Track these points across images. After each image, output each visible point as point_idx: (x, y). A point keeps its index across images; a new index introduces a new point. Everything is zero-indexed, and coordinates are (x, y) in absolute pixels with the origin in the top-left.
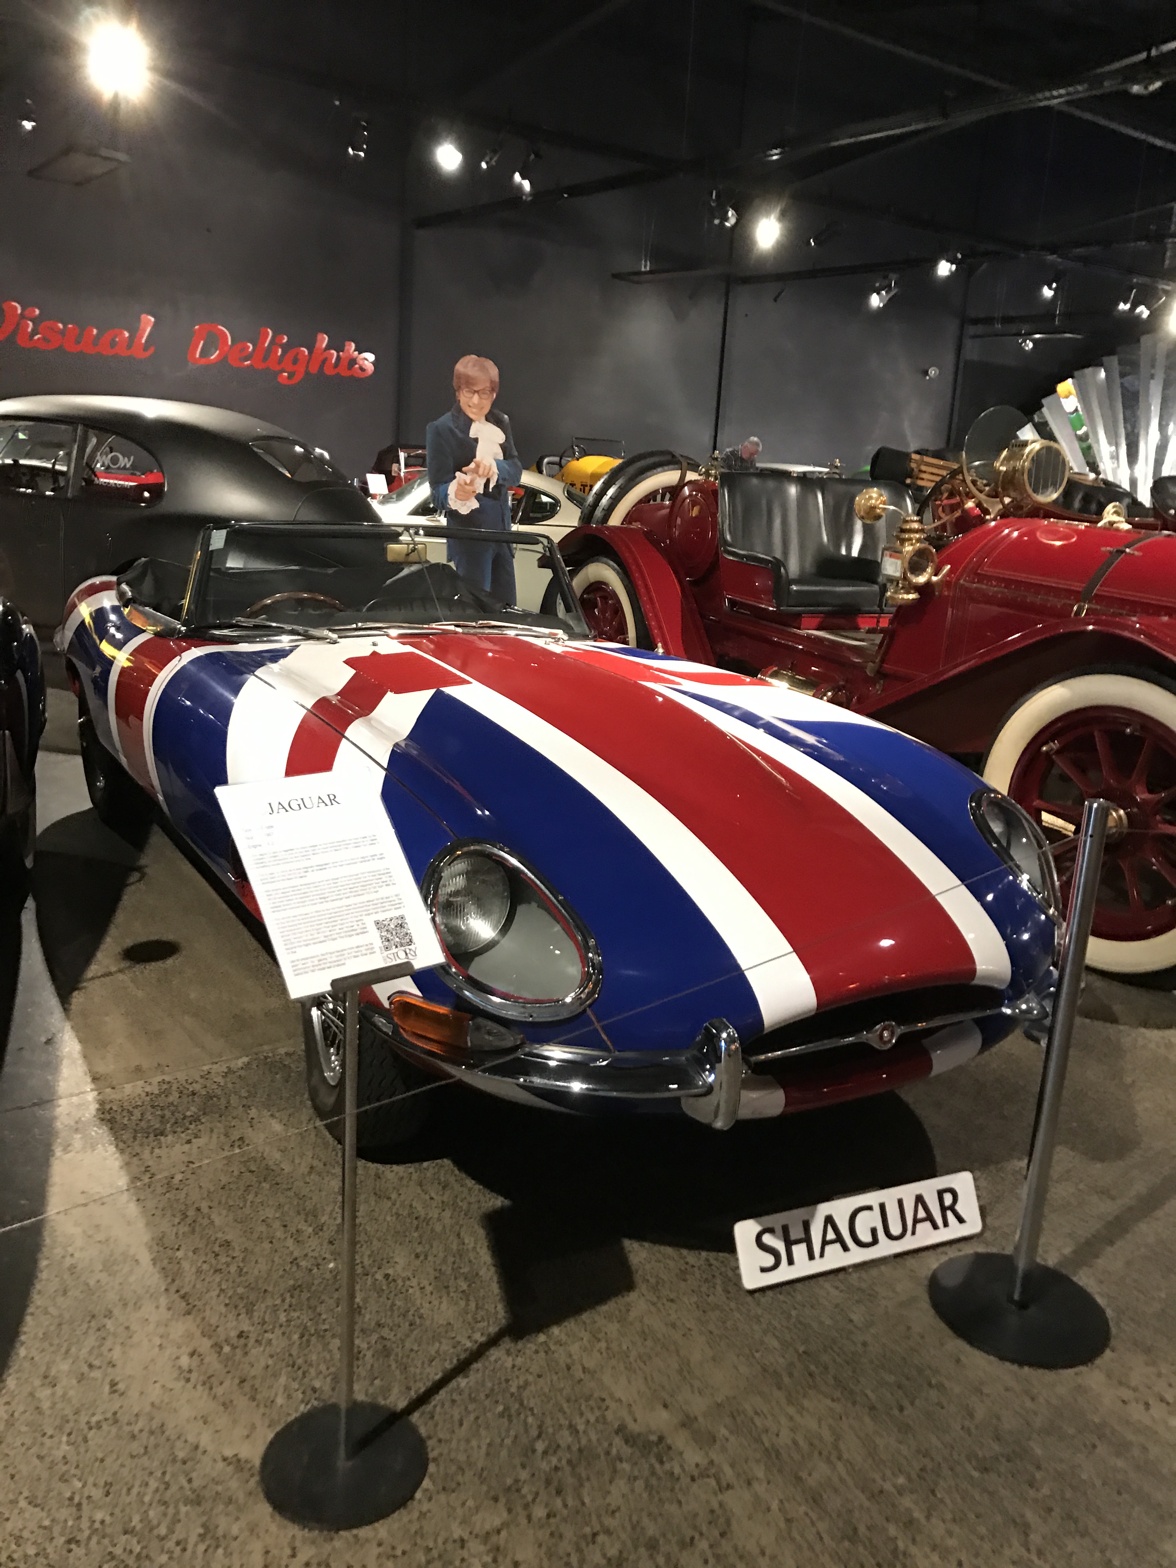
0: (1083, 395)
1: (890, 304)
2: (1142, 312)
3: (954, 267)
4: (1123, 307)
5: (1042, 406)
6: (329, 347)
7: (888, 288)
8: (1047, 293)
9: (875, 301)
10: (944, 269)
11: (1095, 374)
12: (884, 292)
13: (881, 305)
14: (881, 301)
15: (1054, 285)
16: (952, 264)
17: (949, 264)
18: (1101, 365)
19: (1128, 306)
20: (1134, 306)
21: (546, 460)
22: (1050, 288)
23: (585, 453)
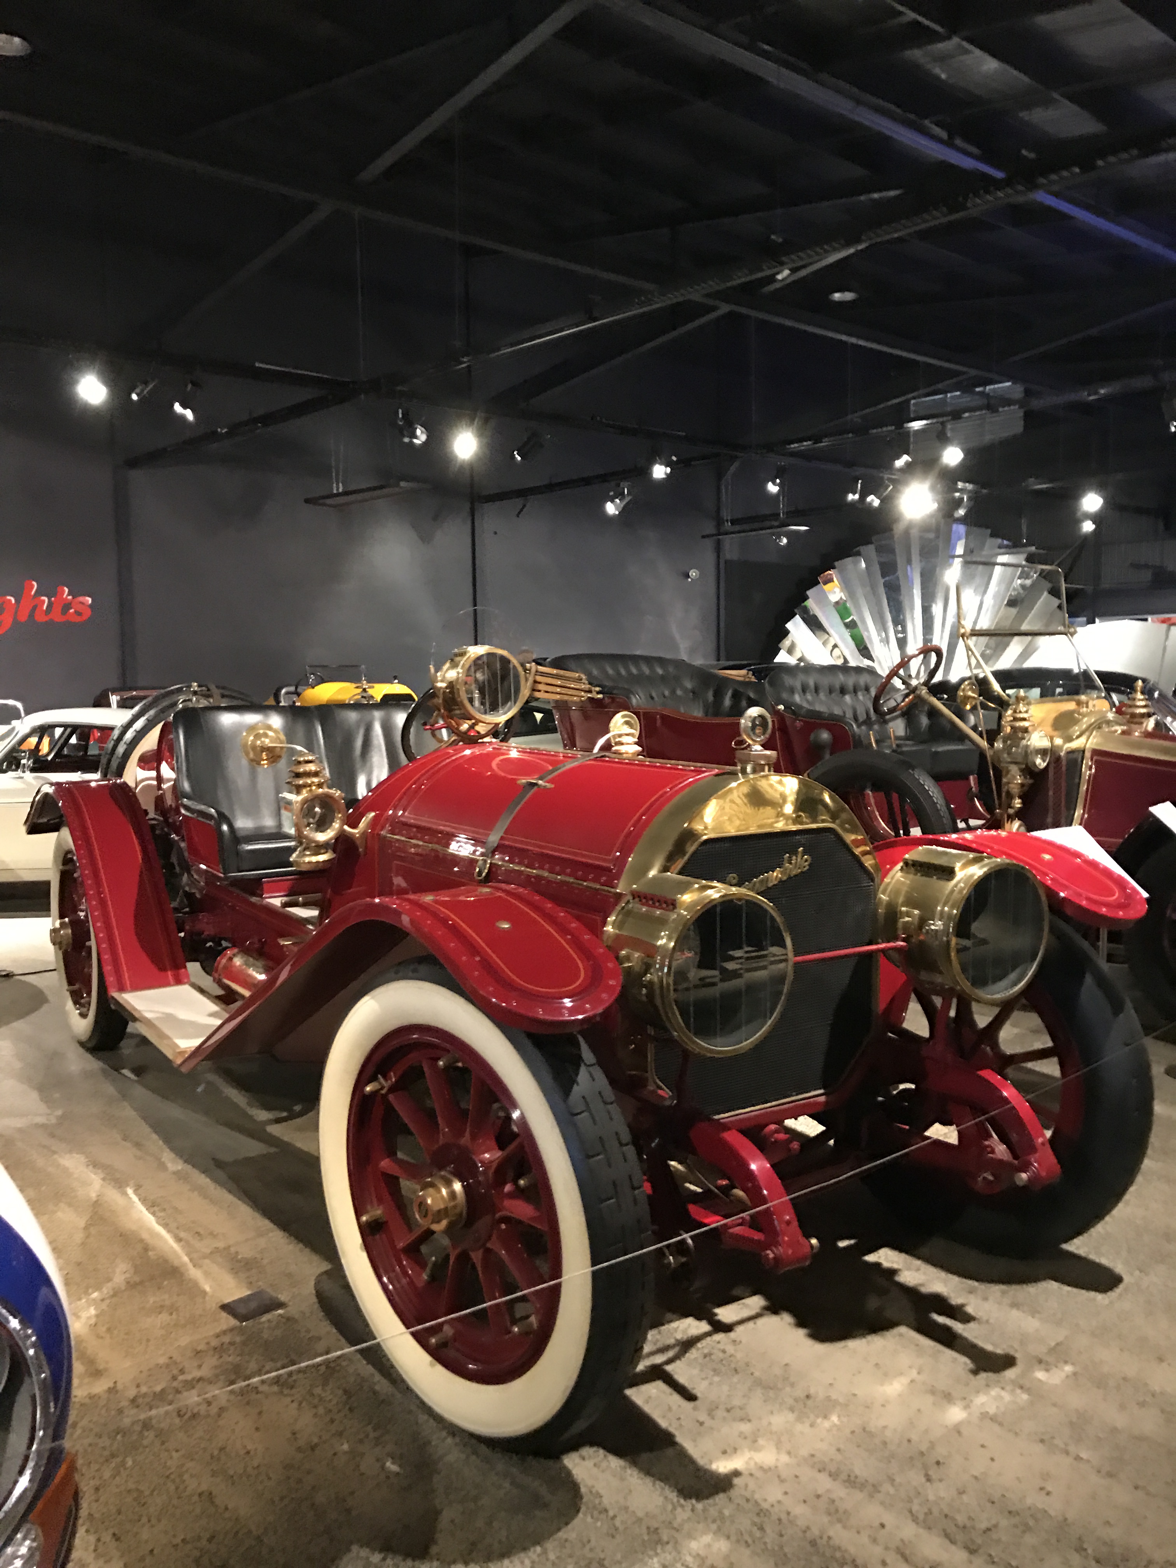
0: (846, 586)
1: (624, 511)
2: (873, 500)
3: (669, 470)
4: (851, 497)
5: (806, 598)
6: (39, 593)
7: (621, 495)
8: (773, 488)
9: (611, 509)
10: (660, 472)
11: (858, 563)
12: (618, 501)
13: (617, 513)
14: (617, 509)
15: (778, 481)
16: (666, 466)
17: (663, 467)
18: (858, 554)
19: (857, 496)
20: (863, 496)
21: (283, 691)
22: (774, 483)
23: (322, 681)
